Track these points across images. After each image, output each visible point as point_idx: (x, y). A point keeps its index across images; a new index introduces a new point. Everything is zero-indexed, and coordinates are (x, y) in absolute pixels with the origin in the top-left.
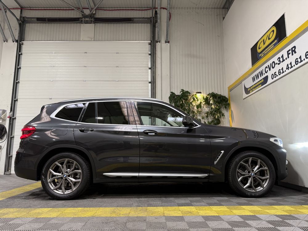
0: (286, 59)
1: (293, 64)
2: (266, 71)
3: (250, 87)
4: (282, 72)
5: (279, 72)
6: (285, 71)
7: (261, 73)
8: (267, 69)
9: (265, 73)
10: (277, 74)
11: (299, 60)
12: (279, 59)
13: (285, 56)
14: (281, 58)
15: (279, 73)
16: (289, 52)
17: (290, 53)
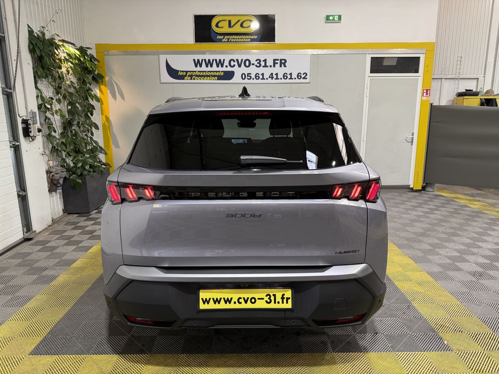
0: (271, 66)
1: (280, 76)
3: (187, 72)
4: (261, 77)
5: (257, 77)
7: (220, 63)
8: (232, 63)
9: (228, 66)
10: (253, 76)
11: (289, 77)
12: (258, 61)
13: (270, 62)
14: (262, 61)
16: (276, 62)
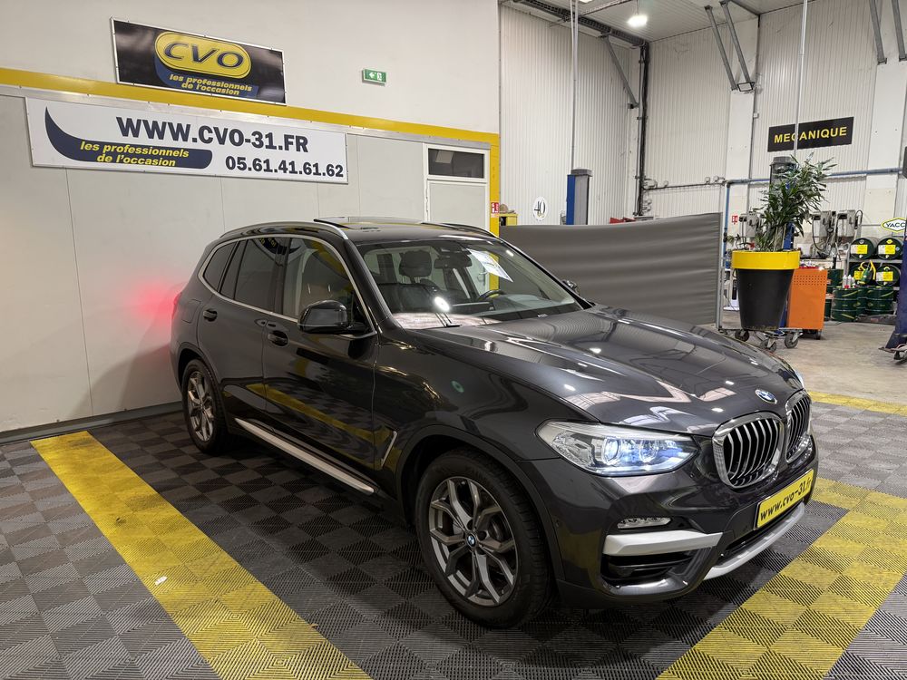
0: (281, 148)
1: (299, 167)
2: (206, 138)
4: (264, 166)
5: (257, 165)
6: (276, 171)
7: (180, 132)
8: (207, 135)
9: (198, 139)
10: (249, 164)
11: (314, 170)
12: (257, 136)
14: (264, 136)
15: (254, 165)
16: (290, 140)
17: (292, 143)
